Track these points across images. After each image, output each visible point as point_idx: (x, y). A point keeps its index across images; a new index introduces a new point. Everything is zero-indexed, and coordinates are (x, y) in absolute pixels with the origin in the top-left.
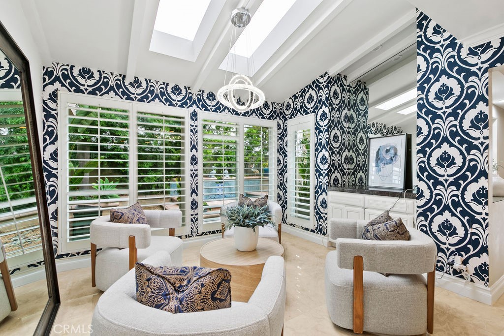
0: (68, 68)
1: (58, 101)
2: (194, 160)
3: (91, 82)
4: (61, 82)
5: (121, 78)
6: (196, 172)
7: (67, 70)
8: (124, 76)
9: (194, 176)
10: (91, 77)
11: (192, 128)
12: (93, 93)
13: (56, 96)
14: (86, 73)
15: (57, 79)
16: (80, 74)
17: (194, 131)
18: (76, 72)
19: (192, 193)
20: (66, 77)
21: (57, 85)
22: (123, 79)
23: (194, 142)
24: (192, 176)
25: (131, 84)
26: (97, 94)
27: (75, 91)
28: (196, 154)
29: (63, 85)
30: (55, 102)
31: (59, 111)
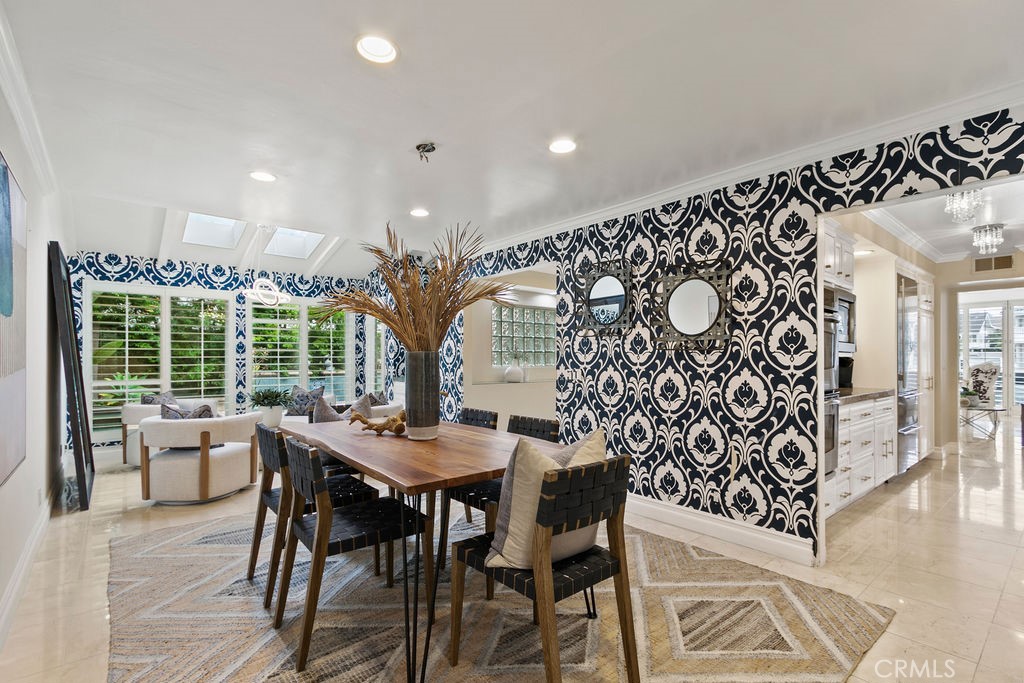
0: (94, 255)
1: (83, 290)
2: (241, 348)
3: (118, 268)
4: (85, 270)
5: (151, 262)
6: (243, 362)
7: (92, 258)
8: (156, 260)
9: (241, 365)
10: (119, 262)
11: (238, 312)
12: (120, 279)
13: (81, 284)
14: (113, 259)
15: (82, 267)
16: (107, 261)
17: (240, 315)
18: (102, 259)
19: (238, 385)
20: (91, 265)
21: (82, 273)
22: (155, 263)
23: (241, 328)
24: (237, 366)
25: (163, 268)
26: (124, 281)
27: (101, 279)
28: (244, 342)
29: (88, 273)
30: (79, 290)
31: (83, 299)
